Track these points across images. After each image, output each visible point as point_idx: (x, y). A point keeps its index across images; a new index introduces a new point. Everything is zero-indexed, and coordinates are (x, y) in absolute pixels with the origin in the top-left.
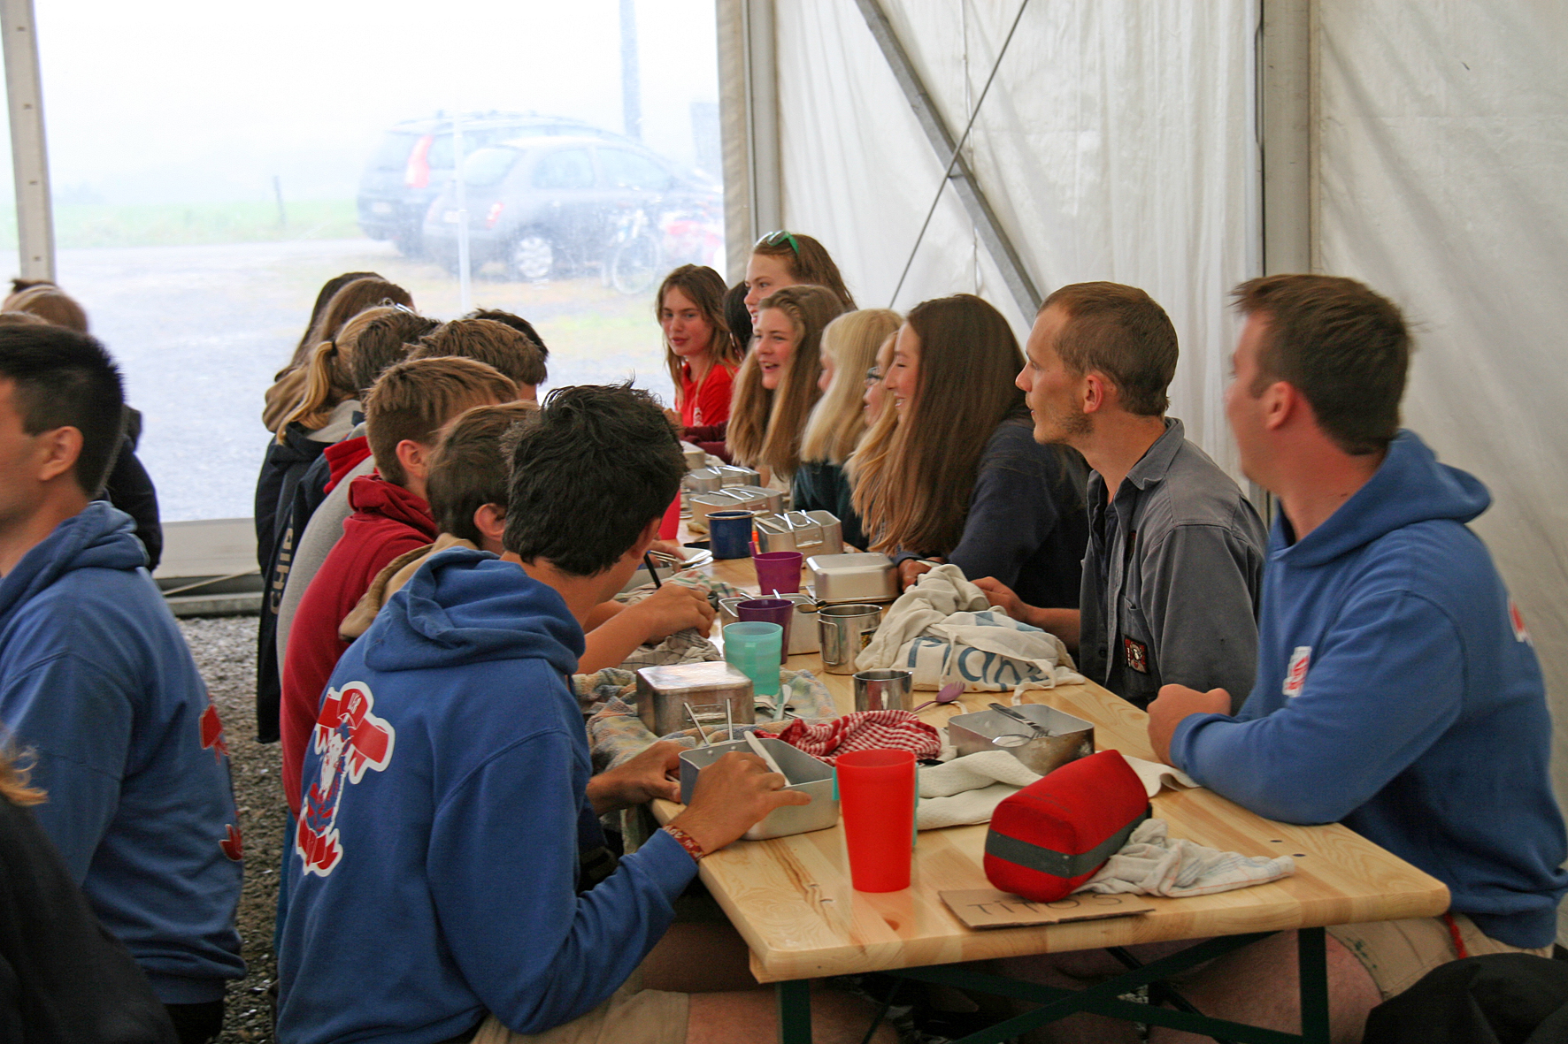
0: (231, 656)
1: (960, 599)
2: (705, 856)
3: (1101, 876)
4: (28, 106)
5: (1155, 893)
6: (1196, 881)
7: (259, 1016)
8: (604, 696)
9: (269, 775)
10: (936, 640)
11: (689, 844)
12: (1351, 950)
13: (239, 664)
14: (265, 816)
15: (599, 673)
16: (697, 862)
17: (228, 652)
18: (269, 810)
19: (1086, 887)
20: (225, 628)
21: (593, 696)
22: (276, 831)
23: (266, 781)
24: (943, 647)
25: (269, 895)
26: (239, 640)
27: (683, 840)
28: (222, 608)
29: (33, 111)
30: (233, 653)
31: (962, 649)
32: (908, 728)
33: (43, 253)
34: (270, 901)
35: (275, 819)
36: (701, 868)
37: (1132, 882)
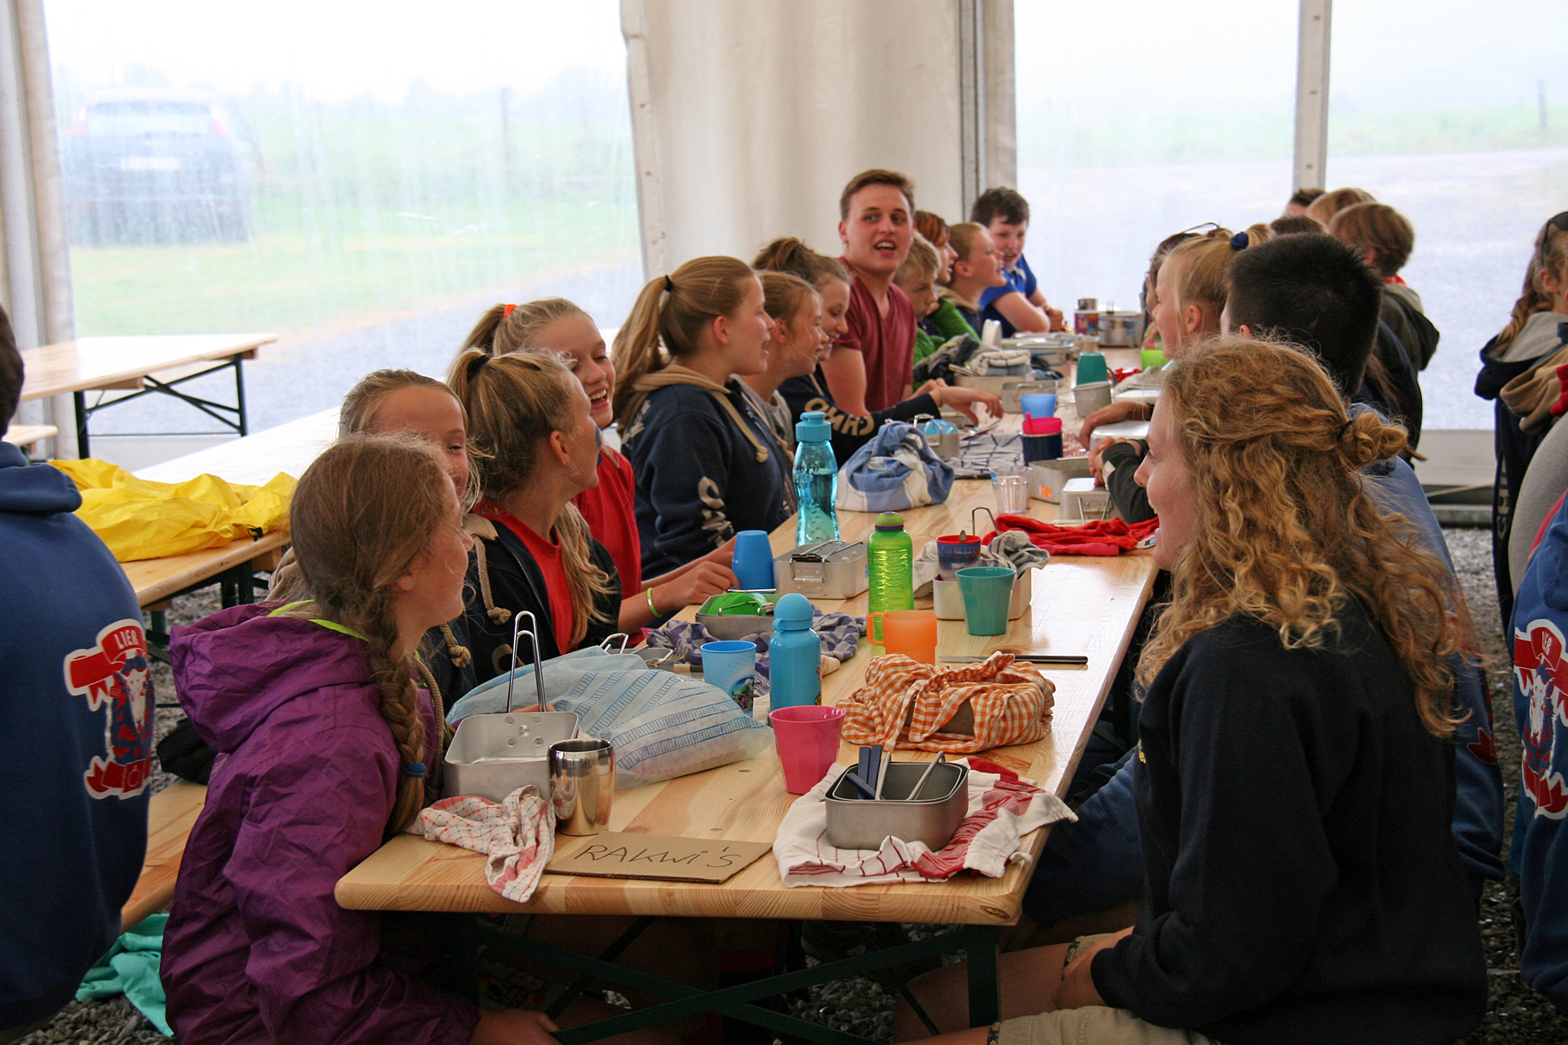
0: (1467, 567)
4: (1317, 18)
7: (1494, 926)
9: (1504, 690)
13: (1475, 576)
17: (1464, 563)
18: (1504, 725)
20: (1462, 539)
22: (1510, 746)
23: (1501, 696)
26: (1475, 552)
28: (1459, 519)
29: (1321, 23)
30: (1469, 564)
33: (1315, 162)
35: (1510, 734)
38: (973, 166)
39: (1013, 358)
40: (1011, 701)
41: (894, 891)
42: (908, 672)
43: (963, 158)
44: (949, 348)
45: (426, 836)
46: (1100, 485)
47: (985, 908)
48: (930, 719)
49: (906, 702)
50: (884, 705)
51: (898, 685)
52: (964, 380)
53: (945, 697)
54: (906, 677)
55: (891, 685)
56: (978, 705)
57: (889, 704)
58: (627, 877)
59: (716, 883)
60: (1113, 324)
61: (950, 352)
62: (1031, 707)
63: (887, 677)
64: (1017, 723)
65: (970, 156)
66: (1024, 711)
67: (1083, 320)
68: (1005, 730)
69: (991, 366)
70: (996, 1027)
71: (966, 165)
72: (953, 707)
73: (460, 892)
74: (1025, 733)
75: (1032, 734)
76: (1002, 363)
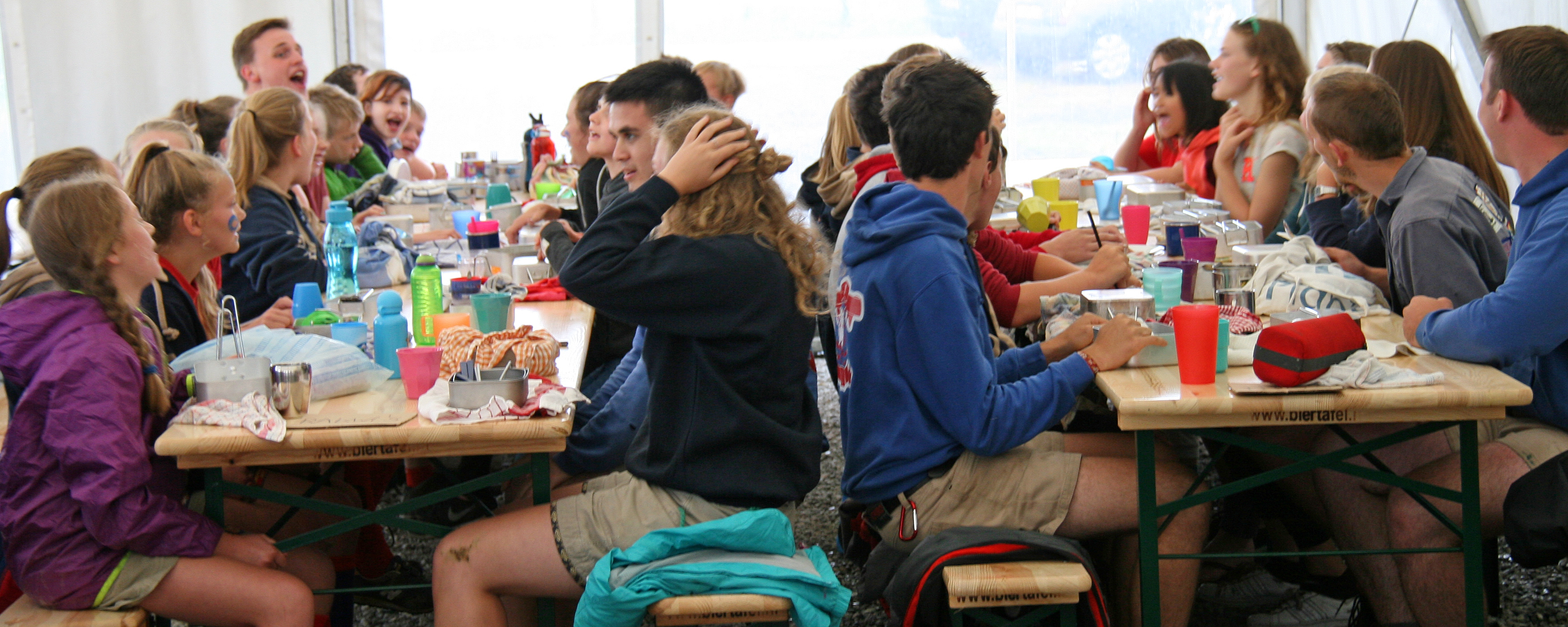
1: (1310, 258)
2: (1099, 371)
3: (1324, 376)
5: (1354, 385)
6: (1379, 381)
8: (1059, 312)
10: (1287, 282)
11: (1090, 362)
12: (1523, 459)
14: (828, 477)
15: (1058, 296)
16: (1095, 375)
19: (1313, 382)
21: (1054, 311)
24: (1290, 287)
25: (833, 521)
27: (1087, 359)
31: (1303, 288)
32: (1241, 316)
33: (654, 35)
34: (833, 525)
36: (1097, 377)
37: (1342, 380)
38: (345, 38)
39: (432, 188)
40: (538, 349)
41: (500, 423)
42: (469, 335)
43: (335, 30)
44: (372, 185)
45: (195, 422)
46: (542, 260)
47: (554, 428)
48: (486, 361)
49: (470, 352)
50: (456, 355)
51: (463, 343)
52: (392, 209)
53: (496, 347)
54: (468, 338)
55: (459, 343)
56: (517, 350)
57: (459, 354)
58: (338, 427)
59: (395, 426)
60: (497, 171)
61: (374, 188)
62: (550, 352)
63: (456, 338)
64: (541, 362)
65: (342, 28)
66: (545, 354)
67: (471, 167)
68: (535, 366)
69: (414, 196)
70: (554, 504)
71: (338, 36)
72: (502, 352)
73: (237, 440)
74: (546, 369)
75: (550, 369)
76: (424, 193)
